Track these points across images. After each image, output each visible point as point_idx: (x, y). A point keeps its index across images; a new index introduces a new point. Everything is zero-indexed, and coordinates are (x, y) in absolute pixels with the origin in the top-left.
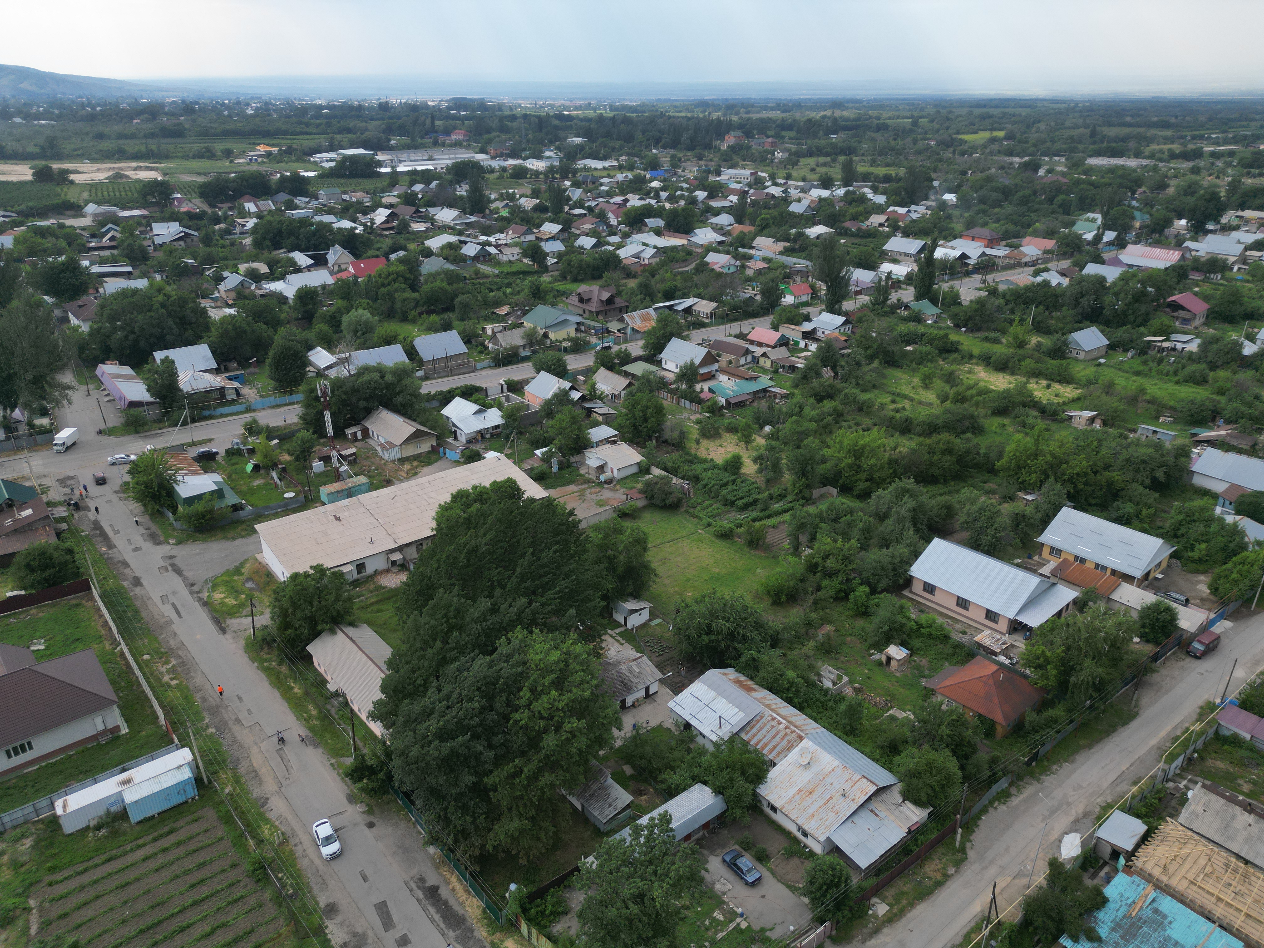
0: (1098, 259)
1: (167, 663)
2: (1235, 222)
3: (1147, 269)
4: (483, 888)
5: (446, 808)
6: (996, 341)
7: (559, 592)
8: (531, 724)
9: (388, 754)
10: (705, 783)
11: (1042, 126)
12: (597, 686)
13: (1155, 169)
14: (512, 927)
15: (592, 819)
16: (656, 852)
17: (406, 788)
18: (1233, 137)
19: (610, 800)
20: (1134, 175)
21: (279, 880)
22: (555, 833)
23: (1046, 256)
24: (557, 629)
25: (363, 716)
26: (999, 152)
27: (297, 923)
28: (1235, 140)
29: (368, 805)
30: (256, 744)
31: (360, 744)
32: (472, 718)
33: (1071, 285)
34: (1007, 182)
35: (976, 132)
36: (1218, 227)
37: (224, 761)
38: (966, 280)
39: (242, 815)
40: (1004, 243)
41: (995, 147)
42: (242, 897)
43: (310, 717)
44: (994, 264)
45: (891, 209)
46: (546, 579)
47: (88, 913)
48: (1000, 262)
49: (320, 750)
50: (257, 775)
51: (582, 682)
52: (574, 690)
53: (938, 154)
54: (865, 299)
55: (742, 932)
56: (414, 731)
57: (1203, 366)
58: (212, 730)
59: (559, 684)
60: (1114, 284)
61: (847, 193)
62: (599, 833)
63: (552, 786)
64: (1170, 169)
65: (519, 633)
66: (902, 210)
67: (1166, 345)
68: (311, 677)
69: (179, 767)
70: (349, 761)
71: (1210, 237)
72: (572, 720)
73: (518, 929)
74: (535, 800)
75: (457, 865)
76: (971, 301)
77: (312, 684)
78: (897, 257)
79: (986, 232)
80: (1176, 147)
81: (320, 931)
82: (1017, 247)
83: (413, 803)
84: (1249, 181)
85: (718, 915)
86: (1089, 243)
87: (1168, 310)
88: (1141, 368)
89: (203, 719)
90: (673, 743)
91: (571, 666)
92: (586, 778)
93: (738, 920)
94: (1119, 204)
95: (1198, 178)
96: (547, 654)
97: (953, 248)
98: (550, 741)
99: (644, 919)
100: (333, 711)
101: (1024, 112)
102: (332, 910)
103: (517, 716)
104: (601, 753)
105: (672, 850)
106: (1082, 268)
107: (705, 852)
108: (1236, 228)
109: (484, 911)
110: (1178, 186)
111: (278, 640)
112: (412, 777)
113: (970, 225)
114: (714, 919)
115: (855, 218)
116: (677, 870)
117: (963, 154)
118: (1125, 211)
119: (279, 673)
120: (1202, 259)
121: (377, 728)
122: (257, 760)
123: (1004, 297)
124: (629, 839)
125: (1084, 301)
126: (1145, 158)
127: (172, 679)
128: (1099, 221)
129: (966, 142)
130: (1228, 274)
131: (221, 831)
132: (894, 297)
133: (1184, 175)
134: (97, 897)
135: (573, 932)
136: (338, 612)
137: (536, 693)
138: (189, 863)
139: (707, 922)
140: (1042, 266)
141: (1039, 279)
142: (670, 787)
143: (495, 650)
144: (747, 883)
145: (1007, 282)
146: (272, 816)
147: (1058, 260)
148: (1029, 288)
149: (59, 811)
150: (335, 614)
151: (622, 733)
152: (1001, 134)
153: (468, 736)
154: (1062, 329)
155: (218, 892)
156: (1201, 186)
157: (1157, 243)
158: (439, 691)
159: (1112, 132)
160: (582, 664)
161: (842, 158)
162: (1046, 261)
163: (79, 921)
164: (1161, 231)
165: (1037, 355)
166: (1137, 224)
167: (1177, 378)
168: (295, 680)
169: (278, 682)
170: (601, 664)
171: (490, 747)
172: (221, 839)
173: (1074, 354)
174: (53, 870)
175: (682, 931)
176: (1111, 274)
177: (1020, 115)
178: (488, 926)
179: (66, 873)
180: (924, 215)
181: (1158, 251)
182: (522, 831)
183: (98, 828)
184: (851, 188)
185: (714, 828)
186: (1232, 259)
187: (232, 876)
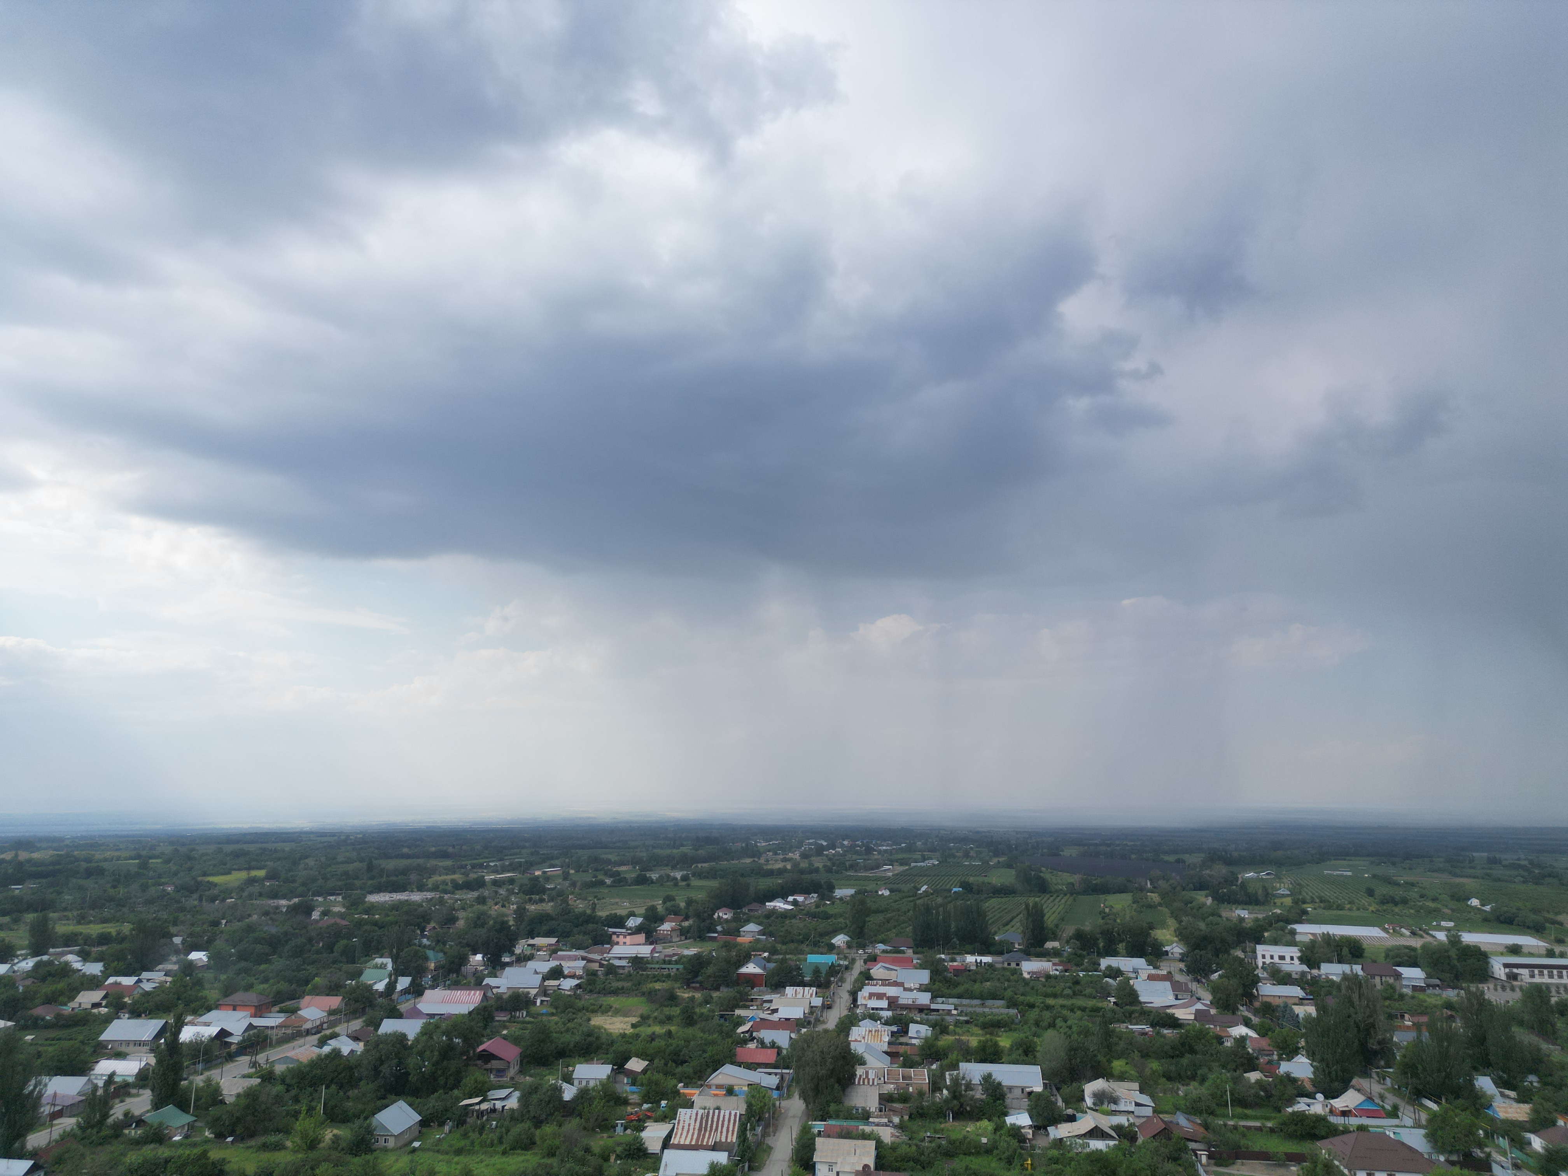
0: (395, 1013)
2: (528, 952)
3: (450, 1016)
6: (278, 1147)
11: (311, 862)
13: (441, 901)
18: (510, 865)
20: (421, 909)
23: (332, 1018)
26: (261, 895)
28: (512, 868)
33: (366, 1051)
34: (273, 930)
35: (229, 873)
36: (514, 958)
38: (228, 1067)
40: (277, 1008)
41: (255, 889)
44: (266, 1037)
45: (111, 980)
48: (274, 1035)
53: (179, 902)
54: (68, 1123)
57: (527, 1124)
60: (417, 1040)
61: (37, 966)
64: (457, 900)
66: (128, 981)
67: (485, 1106)
71: (508, 970)
76: (238, 1096)
78: (123, 1049)
79: (251, 997)
80: (458, 877)
82: (294, 1011)
84: (532, 907)
86: (381, 994)
87: (479, 1062)
88: (462, 1143)
94: (409, 944)
95: (485, 908)
97: (207, 1024)
101: (287, 847)
106: (377, 1026)
108: (530, 958)
110: (467, 919)
113: (228, 990)
115: (51, 1000)
117: (213, 900)
118: (416, 952)
120: (505, 996)
123: (283, 1081)
125: (385, 1069)
126: (428, 891)
128: (390, 967)
129: (216, 885)
130: (533, 1009)
132: (118, 1111)
133: (472, 906)
140: (328, 1032)
141: (326, 1049)
145: (286, 1059)
147: (348, 1021)
148: (318, 1063)
152: (261, 873)
154: (363, 1111)
156: (490, 916)
157: (456, 985)
159: (390, 865)
161: (30, 917)
162: (332, 1024)
164: (458, 971)
165: (335, 1155)
166: (432, 966)
167: (501, 1148)
173: (381, 1142)
176: (411, 1028)
177: (283, 851)
180: (162, 984)
181: (458, 994)
184: (45, 958)
186: (533, 992)
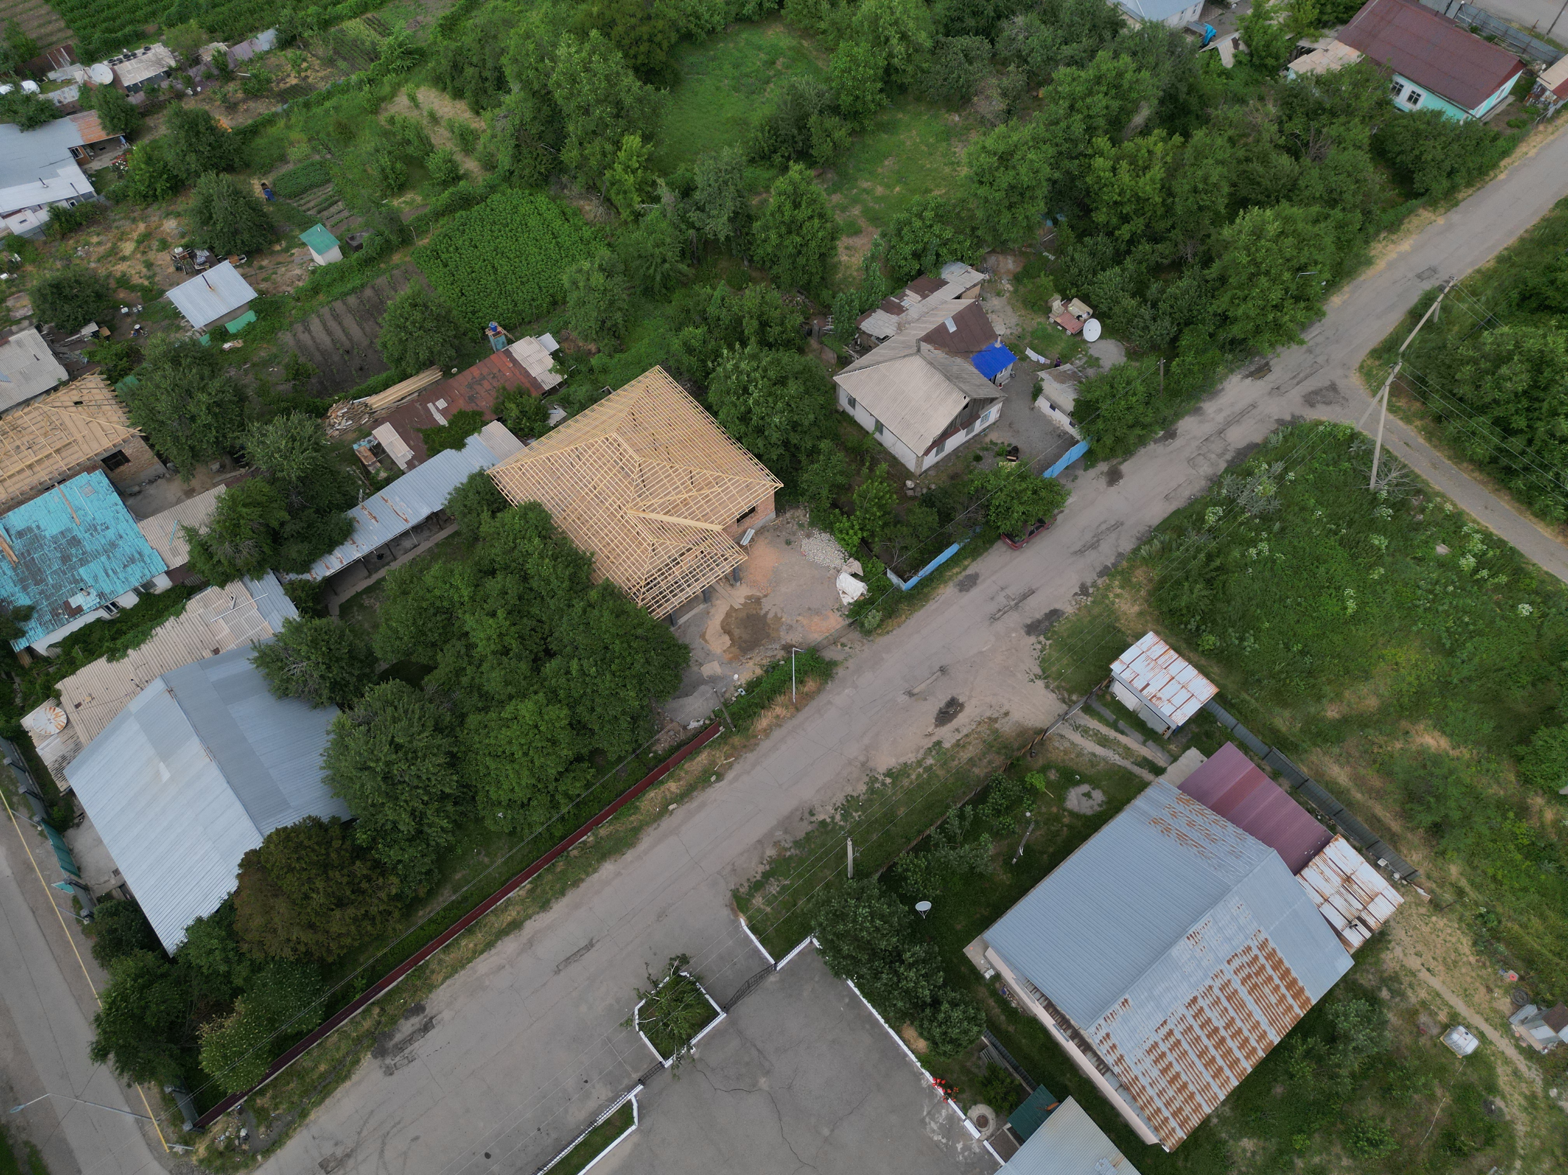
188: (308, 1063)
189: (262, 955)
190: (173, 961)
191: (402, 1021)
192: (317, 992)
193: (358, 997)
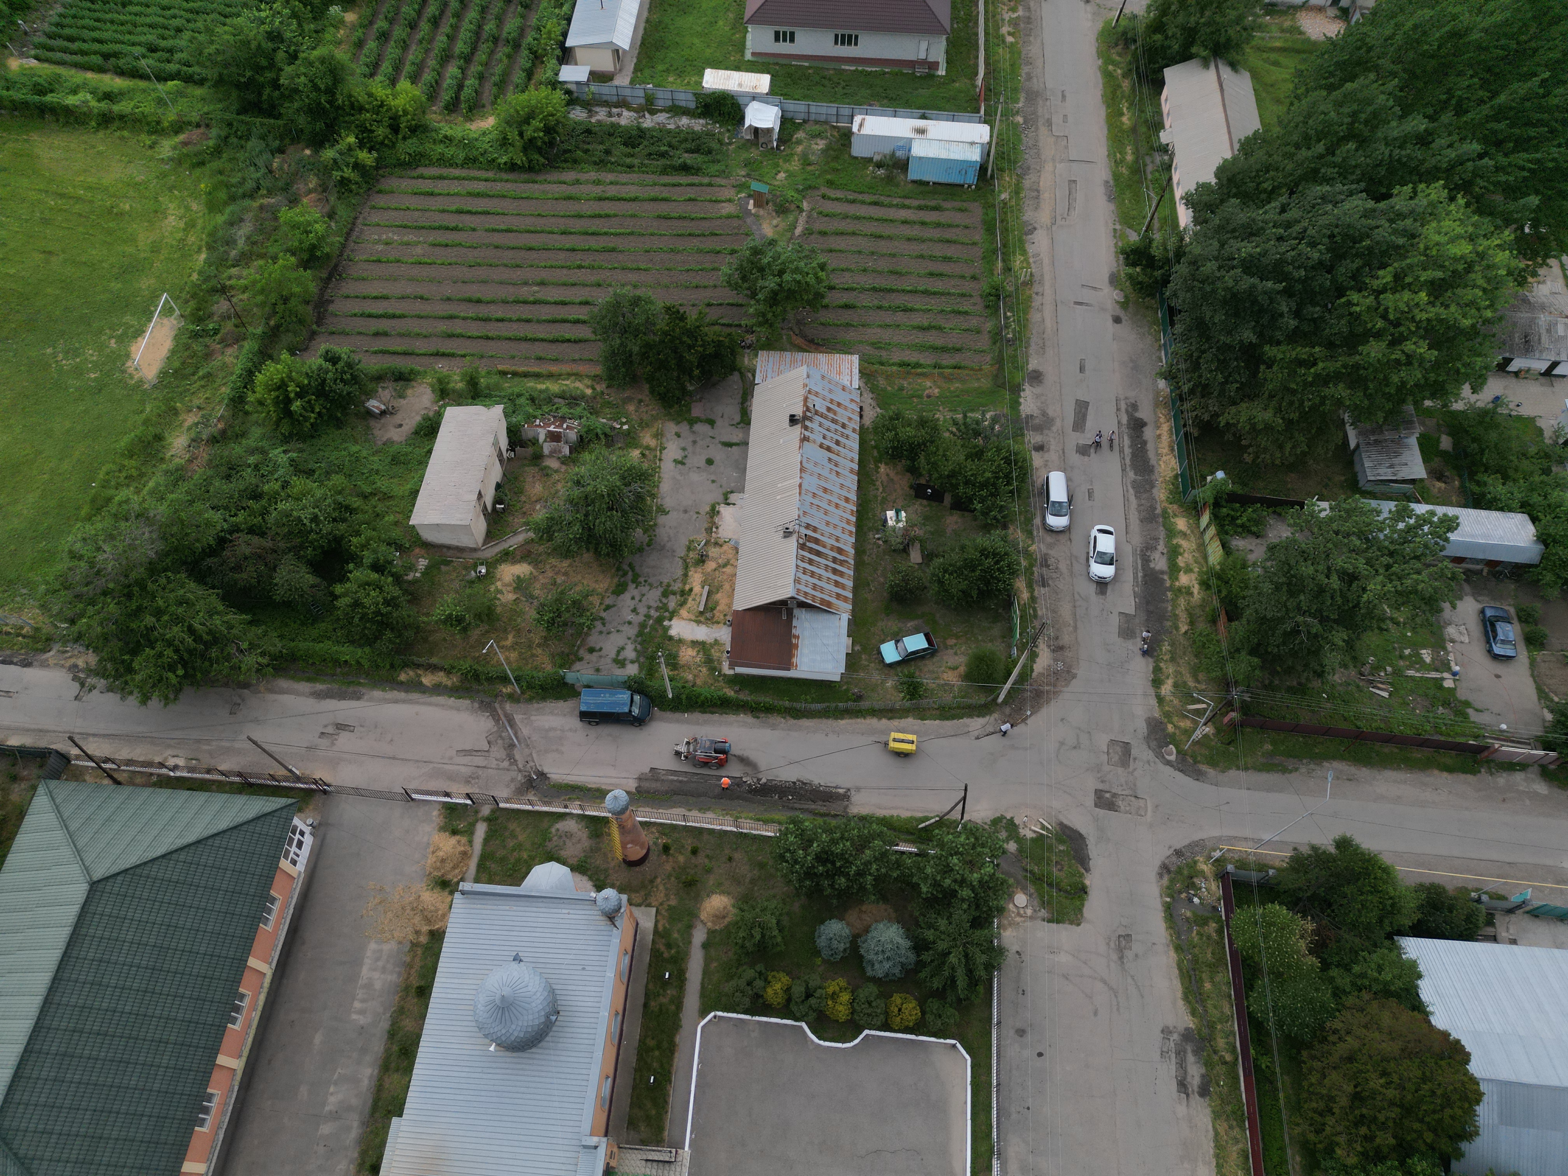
1: (1013, 10)
4: (1188, 455)
5: (1204, 352)
7: (1538, 161)
8: (1365, 317)
9: (1180, 253)
10: (1534, 520)
12: (1487, 322)
14: (1194, 510)
15: (1357, 468)
16: (1408, 549)
17: (1176, 303)
19: (1396, 461)
21: (1006, 318)
22: (1304, 454)
24: (1491, 214)
25: (1178, 193)
27: (1001, 368)
29: (1126, 297)
30: (1053, 160)
31: (1156, 224)
32: (1299, 267)
37: (1015, 162)
39: (1005, 231)
42: (966, 313)
43: (1122, 161)
46: (1532, 132)
47: (840, 243)
49: (1112, 206)
50: (1037, 197)
51: (1472, 304)
52: (1453, 308)
55: (1441, 687)
56: (1222, 245)
58: (1020, 119)
59: (1437, 289)
62: (1354, 486)
63: (1339, 403)
65: (1436, 191)
68: (1149, 109)
69: (972, 143)
70: (1134, 237)
72: (1421, 342)
73: (1198, 515)
74: (1307, 404)
75: (1177, 415)
77: (1146, 121)
81: (1016, 390)
83: (1172, 324)
85: (1426, 655)
89: (1017, 101)
90: (1533, 450)
91: (1472, 276)
92: (1385, 419)
93: (1446, 675)
96: (1452, 241)
98: (1374, 350)
99: (1339, 600)
100: (1150, 168)
102: (1036, 377)
103: (1355, 297)
104: (1428, 403)
105: (1429, 559)
107: (1467, 588)
109: (1176, 477)
111: (1140, 43)
112: (1189, 295)
114: (1418, 655)
116: (1417, 582)
119: (1119, 86)
121: (1185, 216)
122: (1046, 181)
124: (1385, 515)
127: (1009, 34)
131: (979, 236)
134: (854, 234)
135: (1252, 557)
136: (1229, 40)
137: (1399, 283)
138: (938, 250)
139: (1407, 652)
142: (1484, 495)
143: (1388, 196)
144: (1490, 651)
146: (1031, 250)
149: (855, 129)
150: (1222, 40)
151: (1473, 398)
153: (1281, 286)
155: (949, 294)
158: (1283, 210)
160: (1489, 280)
163: (833, 246)
168: (1131, 104)
169: (1112, 98)
170: (1516, 296)
171: (1297, 314)
172: (974, 244)
174: (830, 183)
175: (1371, 639)
178: (1171, 492)
179: (839, 194)
182: (1268, 428)
183: (879, 165)
185: (1501, 573)
187: (968, 287)
188: (1219, 978)
189: (1348, 1004)
190: (1390, 936)
191: (1203, 1070)
192: (1280, 1024)
193: (1252, 1051)
